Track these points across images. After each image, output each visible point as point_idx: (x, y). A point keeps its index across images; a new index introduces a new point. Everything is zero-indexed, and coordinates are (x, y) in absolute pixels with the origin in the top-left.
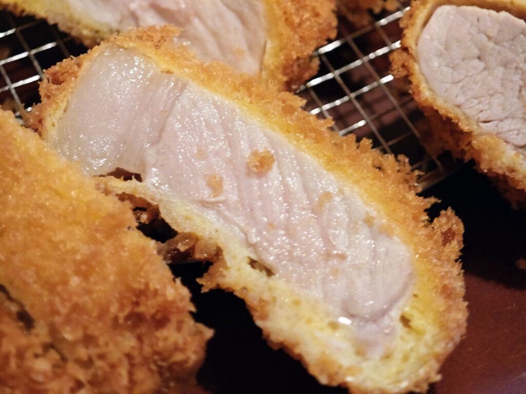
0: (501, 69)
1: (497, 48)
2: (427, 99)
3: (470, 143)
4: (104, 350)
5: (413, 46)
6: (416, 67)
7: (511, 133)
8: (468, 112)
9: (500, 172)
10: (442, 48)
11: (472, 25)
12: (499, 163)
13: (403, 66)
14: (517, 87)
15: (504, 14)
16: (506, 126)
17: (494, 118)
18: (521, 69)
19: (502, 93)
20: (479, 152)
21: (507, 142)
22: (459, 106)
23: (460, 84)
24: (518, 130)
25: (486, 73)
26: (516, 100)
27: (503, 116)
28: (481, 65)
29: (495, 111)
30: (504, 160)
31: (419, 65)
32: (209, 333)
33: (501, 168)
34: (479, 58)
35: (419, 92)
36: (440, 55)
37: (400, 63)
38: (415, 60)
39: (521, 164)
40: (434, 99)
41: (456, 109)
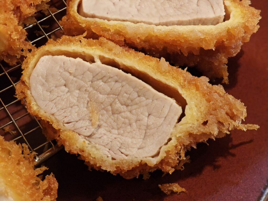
0: (77, 91)
1: (75, 79)
2: (35, 111)
3: (59, 136)
5: (27, 81)
6: (29, 92)
7: (81, 129)
8: (57, 117)
9: (75, 152)
10: (44, 81)
11: (61, 67)
12: (75, 147)
13: (22, 92)
14: (86, 102)
15: (79, 59)
16: (81, 124)
17: (73, 120)
18: (88, 91)
19: (77, 105)
20: (64, 141)
21: (79, 134)
22: (53, 115)
23: (54, 101)
24: (86, 127)
25: (69, 94)
26: (85, 109)
27: (78, 119)
28: (67, 90)
29: (74, 117)
30: (78, 145)
33: (76, 150)
34: (65, 85)
35: (31, 107)
36: (43, 85)
37: (20, 91)
38: (29, 89)
39: (87, 147)
40: (39, 111)
41: (51, 116)
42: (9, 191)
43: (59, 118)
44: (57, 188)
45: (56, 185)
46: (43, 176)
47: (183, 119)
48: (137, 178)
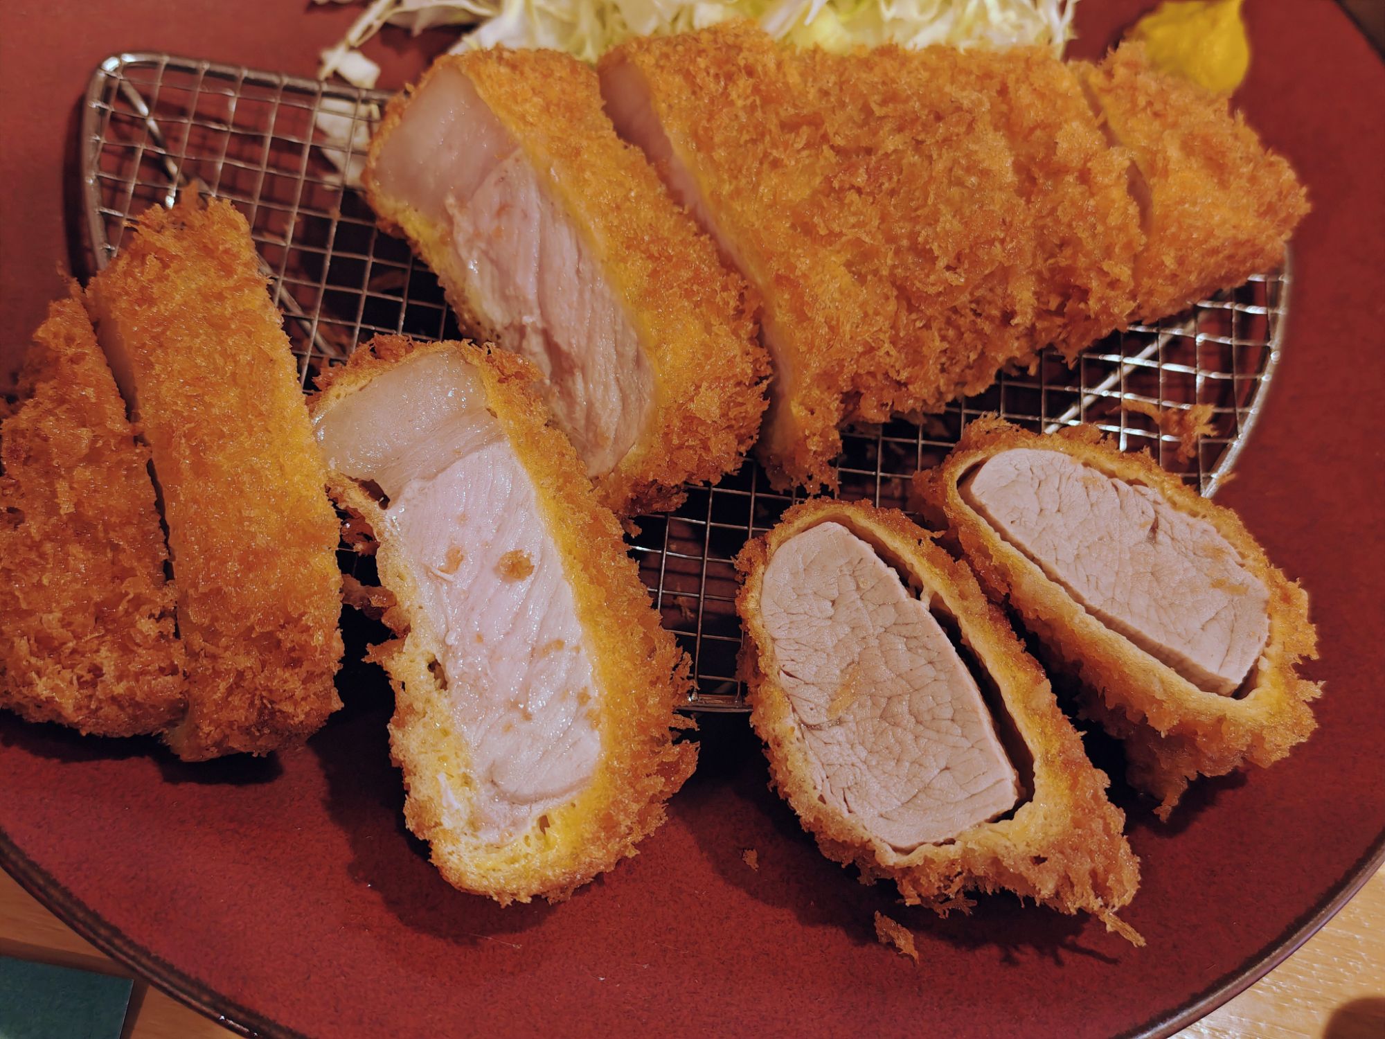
0: (847, 630)
1: (859, 604)
2: (747, 610)
3: (758, 686)
4: (220, 651)
5: (773, 547)
6: (761, 569)
7: (804, 703)
8: (777, 650)
9: (764, 737)
10: (801, 566)
11: (850, 563)
12: (770, 728)
13: (749, 560)
14: (849, 660)
15: (892, 573)
16: (808, 693)
17: (800, 676)
18: (866, 643)
19: (828, 655)
20: (761, 702)
21: (794, 710)
22: (774, 640)
23: (794, 618)
24: (817, 705)
25: (829, 622)
26: (838, 672)
27: (811, 679)
28: (830, 611)
29: (807, 671)
30: (777, 726)
31: (765, 569)
32: (337, 705)
33: (767, 732)
34: (833, 602)
35: (745, 599)
36: (795, 574)
37: (747, 555)
38: (766, 563)
39: (791, 743)
40: (753, 616)
41: (769, 641)
42: (604, 719)
43: (781, 655)
44: (689, 776)
45: (690, 769)
46: (681, 736)
47: (1004, 824)
48: (843, 866)
